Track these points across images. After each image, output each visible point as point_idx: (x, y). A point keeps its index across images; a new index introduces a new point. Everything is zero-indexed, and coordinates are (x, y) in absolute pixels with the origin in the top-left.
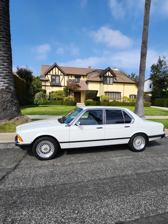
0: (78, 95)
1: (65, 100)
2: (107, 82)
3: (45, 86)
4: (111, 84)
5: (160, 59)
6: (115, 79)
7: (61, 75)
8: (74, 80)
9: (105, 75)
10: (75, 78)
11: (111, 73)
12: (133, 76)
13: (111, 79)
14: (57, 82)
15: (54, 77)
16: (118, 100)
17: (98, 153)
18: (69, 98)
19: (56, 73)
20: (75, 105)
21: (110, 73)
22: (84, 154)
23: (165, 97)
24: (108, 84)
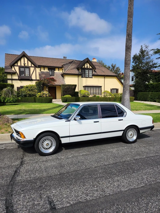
0: (53, 90)
1: (38, 96)
2: (86, 74)
3: (12, 80)
4: (91, 78)
5: (142, 48)
6: (95, 71)
7: (32, 67)
8: (47, 72)
9: (83, 67)
10: (48, 70)
11: (90, 65)
12: (113, 67)
13: (91, 71)
14: (26, 75)
15: (22, 69)
16: (98, 95)
17: (95, 147)
18: (43, 94)
19: (24, 65)
20: (50, 101)
21: (88, 65)
22: (82, 148)
23: (148, 91)
24: (87, 77)
